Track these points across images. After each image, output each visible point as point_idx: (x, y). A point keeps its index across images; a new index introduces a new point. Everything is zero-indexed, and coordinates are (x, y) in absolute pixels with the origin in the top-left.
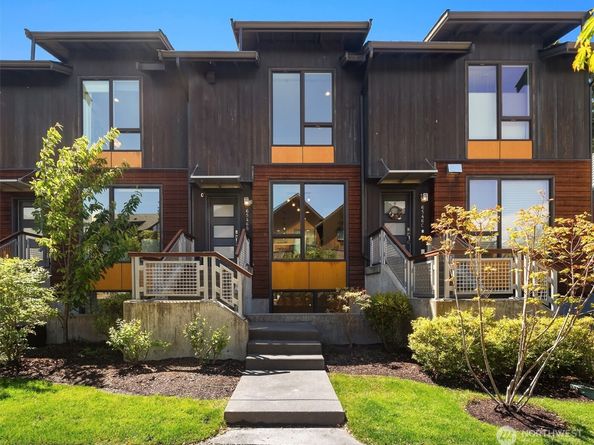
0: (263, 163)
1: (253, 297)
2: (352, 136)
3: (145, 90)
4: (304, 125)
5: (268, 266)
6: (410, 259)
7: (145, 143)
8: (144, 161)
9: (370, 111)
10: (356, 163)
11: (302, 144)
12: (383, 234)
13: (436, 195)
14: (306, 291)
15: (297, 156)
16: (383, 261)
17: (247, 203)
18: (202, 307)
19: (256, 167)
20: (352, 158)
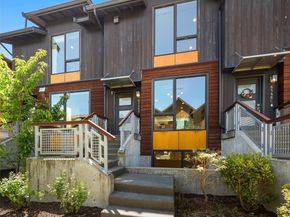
0: (148, 68)
1: (141, 154)
2: (212, 41)
3: (82, 36)
4: (177, 39)
5: (151, 134)
6: (268, 122)
7: (82, 66)
8: (82, 76)
9: (226, 20)
10: (215, 59)
11: (175, 52)
12: (238, 106)
13: (285, 75)
14: (176, 151)
15: (170, 61)
16: (237, 128)
17: (138, 95)
18: (76, 164)
19: (144, 71)
20: (211, 57)
